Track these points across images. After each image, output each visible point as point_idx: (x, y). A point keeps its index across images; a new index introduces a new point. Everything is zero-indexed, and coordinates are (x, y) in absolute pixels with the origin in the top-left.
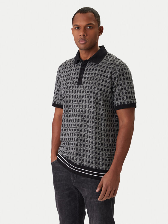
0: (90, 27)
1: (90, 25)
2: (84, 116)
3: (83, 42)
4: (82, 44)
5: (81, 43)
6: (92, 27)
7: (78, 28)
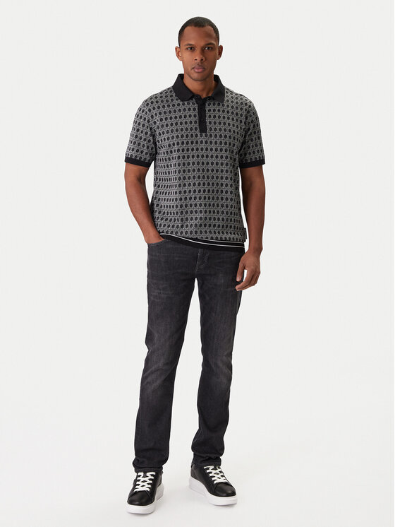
0: (209, 48)
1: (210, 46)
2: (215, 177)
3: (200, 70)
4: (198, 72)
5: (196, 70)
6: (212, 48)
7: (191, 48)
